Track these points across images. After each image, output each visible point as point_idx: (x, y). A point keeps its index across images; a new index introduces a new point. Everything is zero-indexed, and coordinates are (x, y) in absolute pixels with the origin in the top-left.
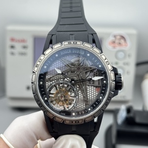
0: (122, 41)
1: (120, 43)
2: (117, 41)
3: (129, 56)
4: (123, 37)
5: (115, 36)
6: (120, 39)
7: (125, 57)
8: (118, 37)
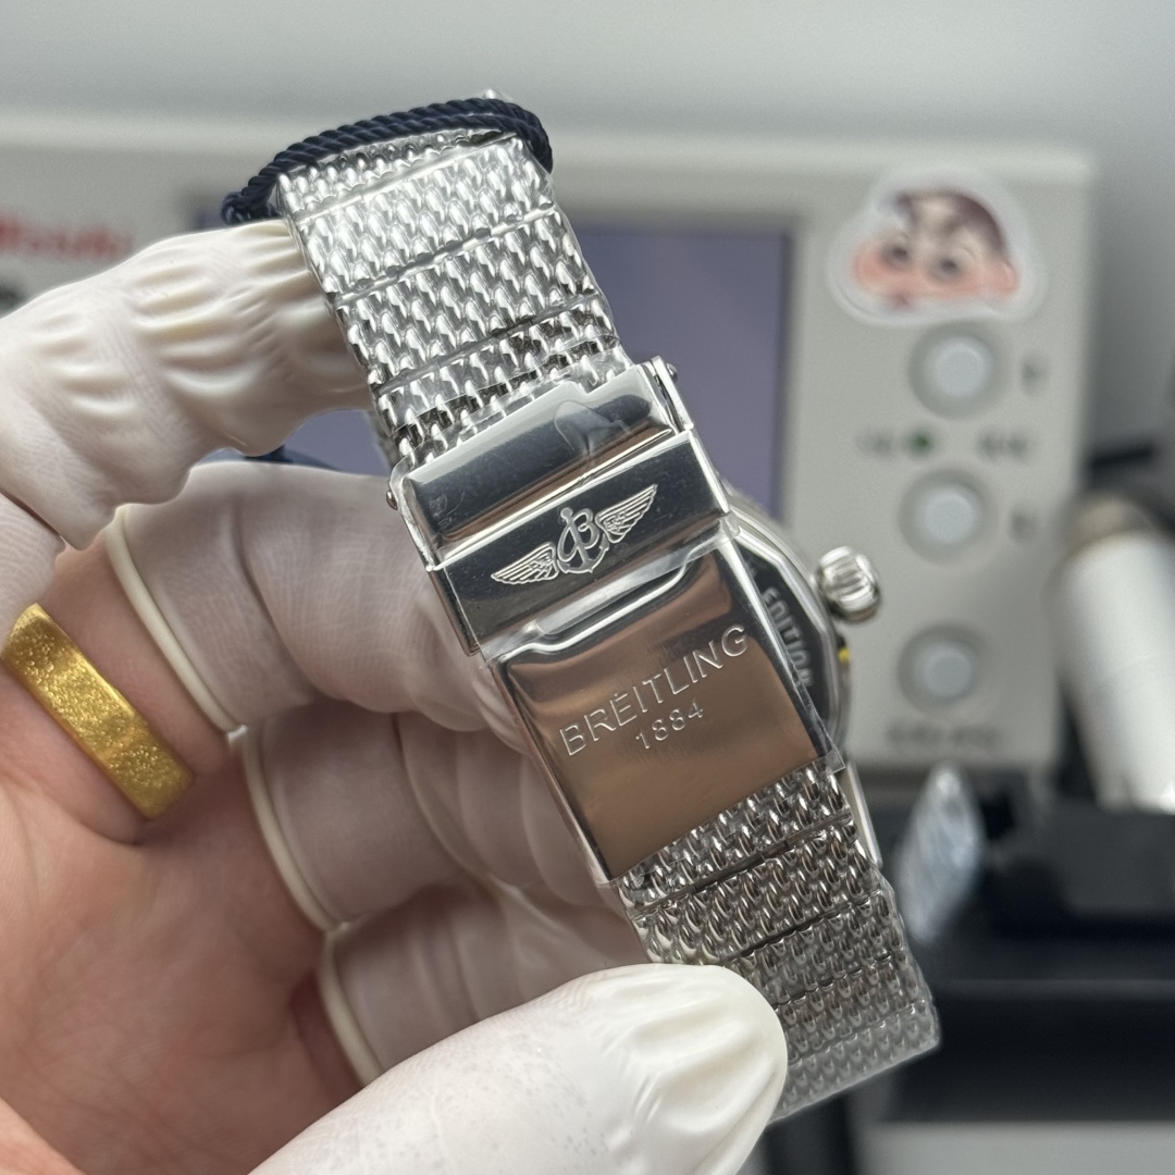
0: (970, 246)
1: (949, 266)
2: (926, 247)
3: (1032, 374)
4: (973, 212)
5: (906, 202)
6: (950, 228)
7: (992, 388)
8: (937, 211)
